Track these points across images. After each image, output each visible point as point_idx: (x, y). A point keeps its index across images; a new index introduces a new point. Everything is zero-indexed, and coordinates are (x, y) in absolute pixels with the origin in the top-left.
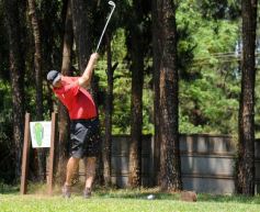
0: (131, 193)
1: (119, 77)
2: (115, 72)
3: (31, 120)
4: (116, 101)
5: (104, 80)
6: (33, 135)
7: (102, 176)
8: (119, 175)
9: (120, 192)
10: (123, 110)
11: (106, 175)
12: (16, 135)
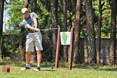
0: (110, 68)
1: (105, 9)
2: (103, 7)
3: (61, 31)
4: (103, 21)
5: (97, 10)
6: (62, 39)
7: (96, 59)
8: (104, 58)
9: (105, 67)
10: (107, 25)
11: (98, 58)
12: (53, 38)
